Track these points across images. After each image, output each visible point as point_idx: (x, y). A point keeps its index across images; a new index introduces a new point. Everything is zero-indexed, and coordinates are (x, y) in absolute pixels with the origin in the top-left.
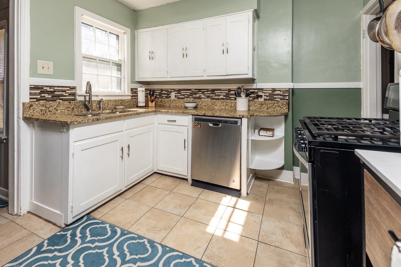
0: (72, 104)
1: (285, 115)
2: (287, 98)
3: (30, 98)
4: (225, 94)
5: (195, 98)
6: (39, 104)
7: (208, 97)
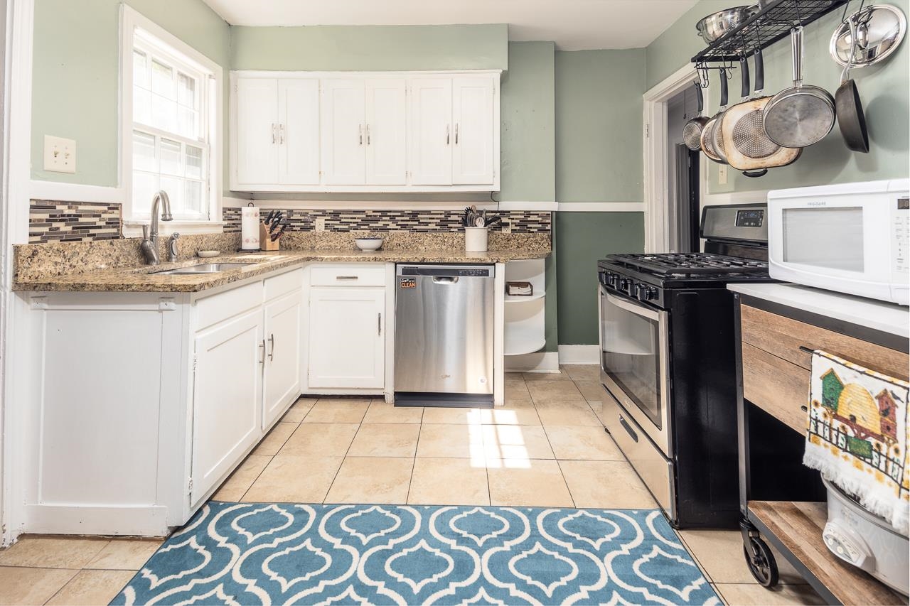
0: (115, 247)
1: (546, 259)
2: (549, 227)
3: (31, 235)
4: (439, 221)
5: (375, 229)
6: (51, 248)
7: (404, 227)
